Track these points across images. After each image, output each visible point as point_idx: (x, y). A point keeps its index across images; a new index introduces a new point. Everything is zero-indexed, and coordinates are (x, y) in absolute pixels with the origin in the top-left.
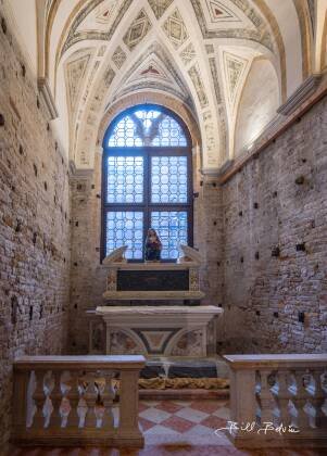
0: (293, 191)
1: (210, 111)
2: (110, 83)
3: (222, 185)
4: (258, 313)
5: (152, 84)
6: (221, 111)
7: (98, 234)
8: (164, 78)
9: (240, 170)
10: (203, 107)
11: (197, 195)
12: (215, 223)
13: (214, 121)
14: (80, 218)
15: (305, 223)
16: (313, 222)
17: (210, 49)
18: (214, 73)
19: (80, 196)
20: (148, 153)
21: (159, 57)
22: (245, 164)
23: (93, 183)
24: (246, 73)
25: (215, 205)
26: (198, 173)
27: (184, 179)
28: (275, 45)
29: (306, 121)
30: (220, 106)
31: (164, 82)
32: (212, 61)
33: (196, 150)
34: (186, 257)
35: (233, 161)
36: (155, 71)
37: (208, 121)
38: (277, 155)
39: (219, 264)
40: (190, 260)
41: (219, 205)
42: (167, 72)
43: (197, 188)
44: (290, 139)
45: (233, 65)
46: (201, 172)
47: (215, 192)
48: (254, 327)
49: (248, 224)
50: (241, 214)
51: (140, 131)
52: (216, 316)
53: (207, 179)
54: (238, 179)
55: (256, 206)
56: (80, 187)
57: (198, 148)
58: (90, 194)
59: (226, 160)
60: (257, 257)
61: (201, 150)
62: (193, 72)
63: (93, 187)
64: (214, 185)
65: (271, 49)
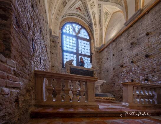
0: (129, 47)
1: (97, 29)
2: (65, 6)
3: (100, 52)
4: (114, 84)
5: (79, 16)
6: (101, 30)
7: (61, 59)
8: (83, 14)
9: (107, 47)
10: (95, 27)
11: (93, 54)
12: (98, 63)
13: (98, 33)
14: (54, 51)
15: (134, 55)
16: (137, 54)
17: (100, 6)
18: (100, 16)
19: (53, 44)
20: (78, 38)
21: (83, 3)
22: (109, 44)
23: (58, 41)
24: (110, 18)
25: (98, 58)
26: (93, 48)
27: (89, 49)
28: (124, 4)
29: (135, 26)
30: (101, 28)
31: (83, 16)
32: (100, 10)
33: (92, 41)
34: (92, 67)
35: (104, 45)
36: (80, 10)
37: (96, 33)
38: (123, 39)
39: (99, 74)
40: (94, 68)
41: (99, 58)
42: (85, 11)
43: (93, 52)
44: (128, 33)
45: (106, 14)
46: (94, 47)
47: (98, 54)
48: (112, 88)
49: (110, 61)
50: (107, 59)
51: (74, 30)
52: (104, 82)
53: (96, 50)
54: (106, 49)
55: (114, 55)
56: (53, 42)
57: (93, 40)
58: (58, 45)
59: (102, 45)
60: (114, 69)
61: (94, 41)
62: (93, 13)
63: (58, 43)
64: (98, 52)
65: (122, 6)
